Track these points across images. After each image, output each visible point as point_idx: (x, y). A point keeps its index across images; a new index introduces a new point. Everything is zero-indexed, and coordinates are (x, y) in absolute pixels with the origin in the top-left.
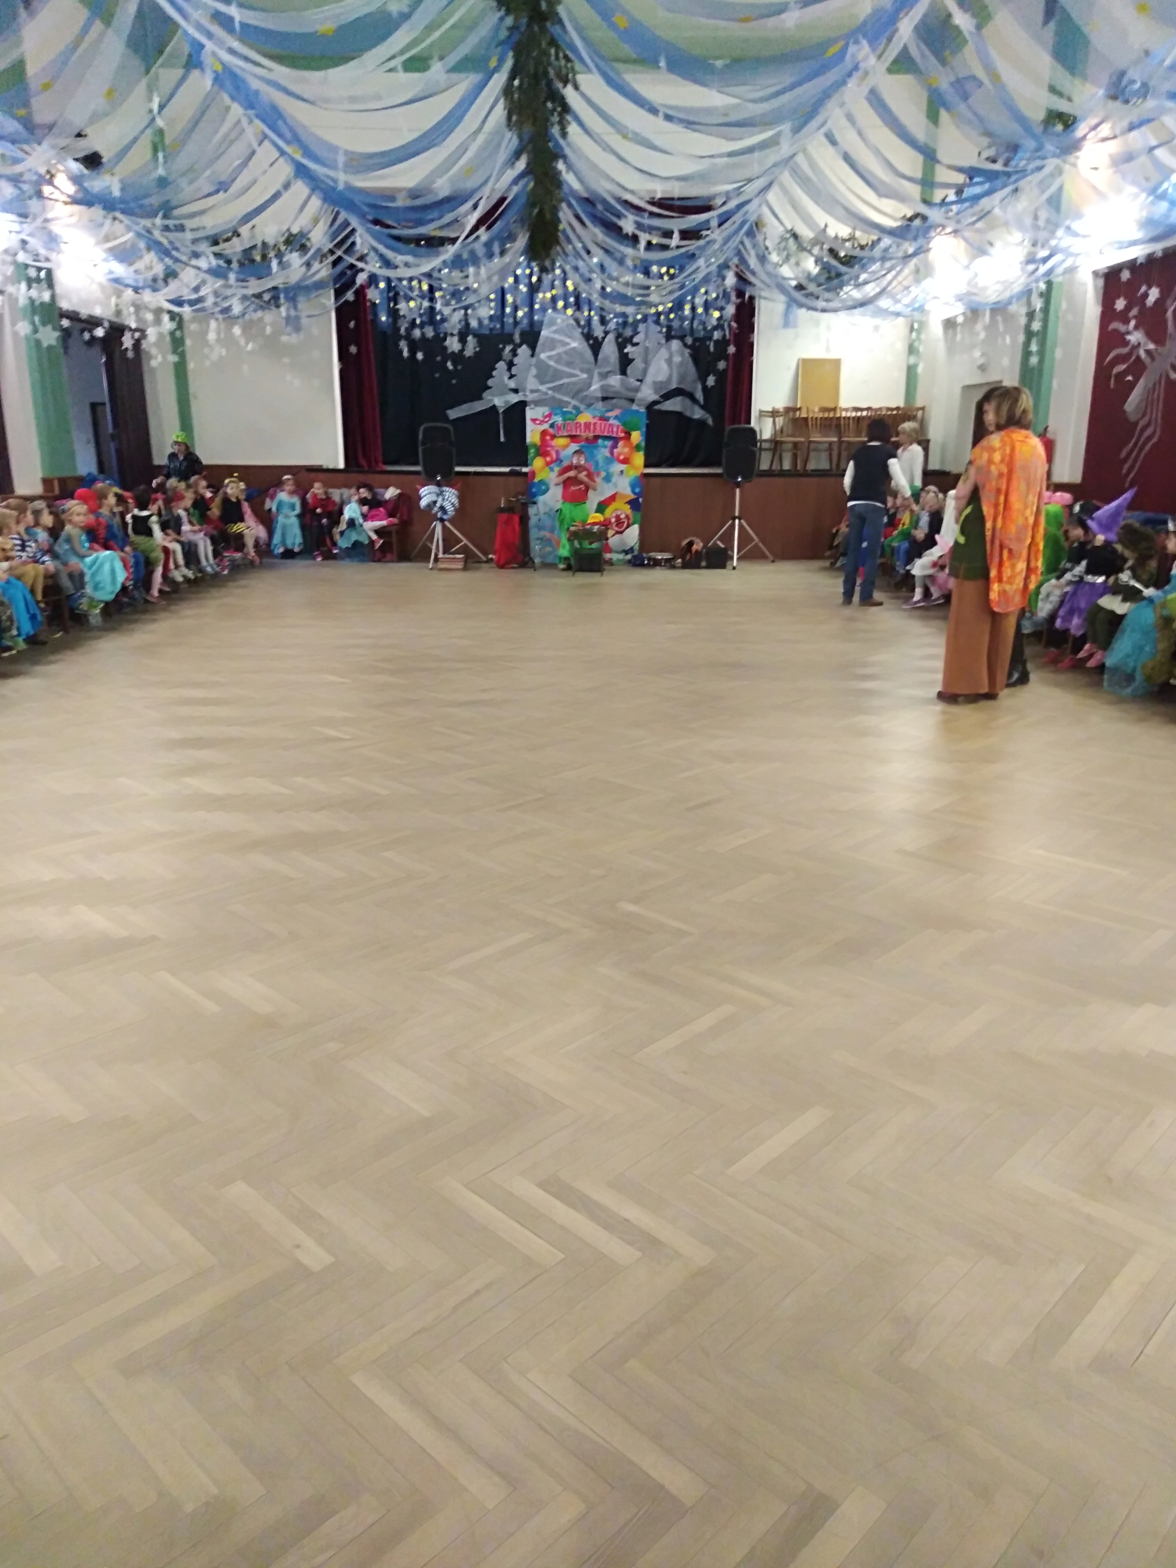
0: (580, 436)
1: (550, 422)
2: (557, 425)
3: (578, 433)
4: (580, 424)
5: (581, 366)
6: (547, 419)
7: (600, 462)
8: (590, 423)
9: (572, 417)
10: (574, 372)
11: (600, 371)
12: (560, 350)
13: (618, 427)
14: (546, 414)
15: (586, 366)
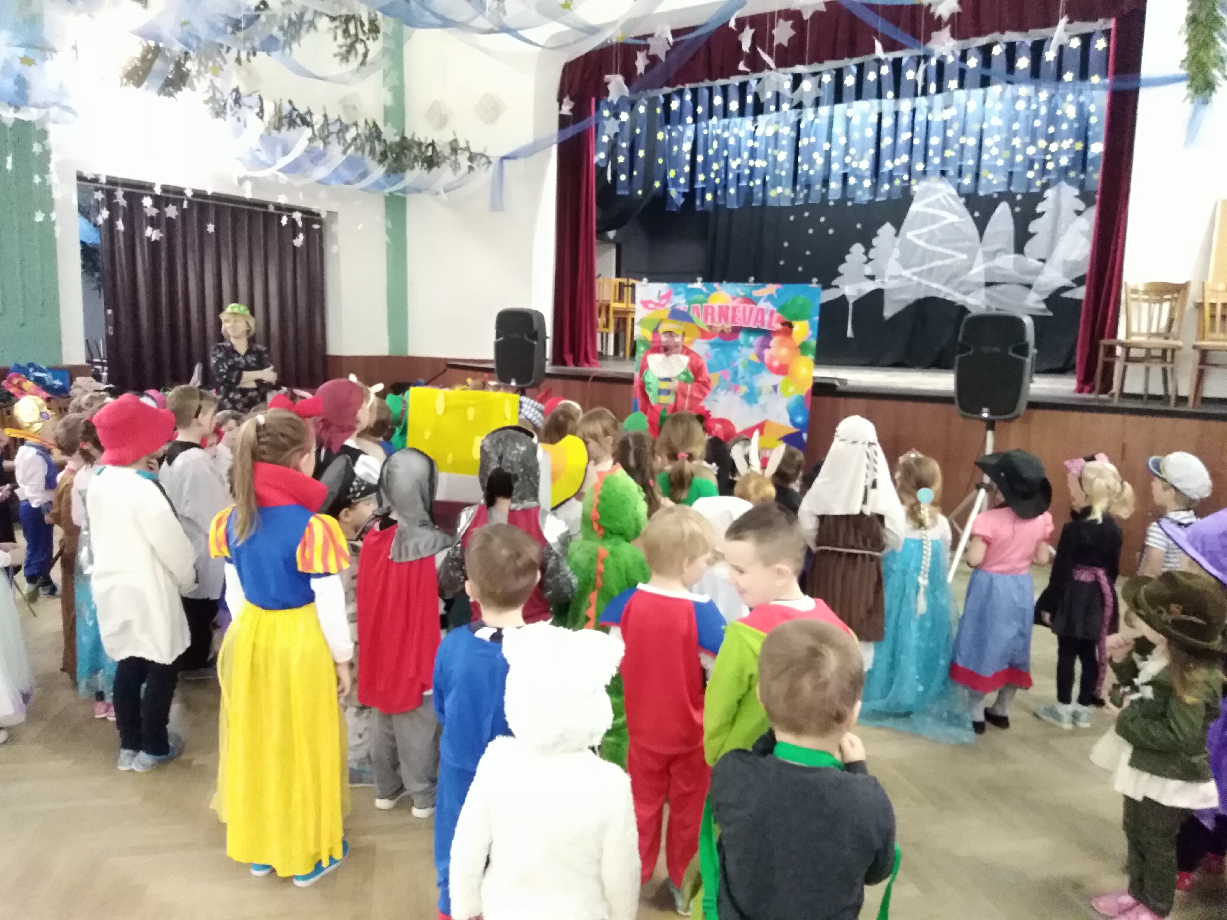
0: (712, 327)
3: (709, 323)
4: (713, 308)
5: (960, 245)
6: (664, 301)
7: (741, 369)
8: (727, 307)
9: (702, 297)
10: (950, 252)
11: (987, 249)
12: (934, 227)
13: (772, 314)
14: (662, 294)
15: (968, 244)
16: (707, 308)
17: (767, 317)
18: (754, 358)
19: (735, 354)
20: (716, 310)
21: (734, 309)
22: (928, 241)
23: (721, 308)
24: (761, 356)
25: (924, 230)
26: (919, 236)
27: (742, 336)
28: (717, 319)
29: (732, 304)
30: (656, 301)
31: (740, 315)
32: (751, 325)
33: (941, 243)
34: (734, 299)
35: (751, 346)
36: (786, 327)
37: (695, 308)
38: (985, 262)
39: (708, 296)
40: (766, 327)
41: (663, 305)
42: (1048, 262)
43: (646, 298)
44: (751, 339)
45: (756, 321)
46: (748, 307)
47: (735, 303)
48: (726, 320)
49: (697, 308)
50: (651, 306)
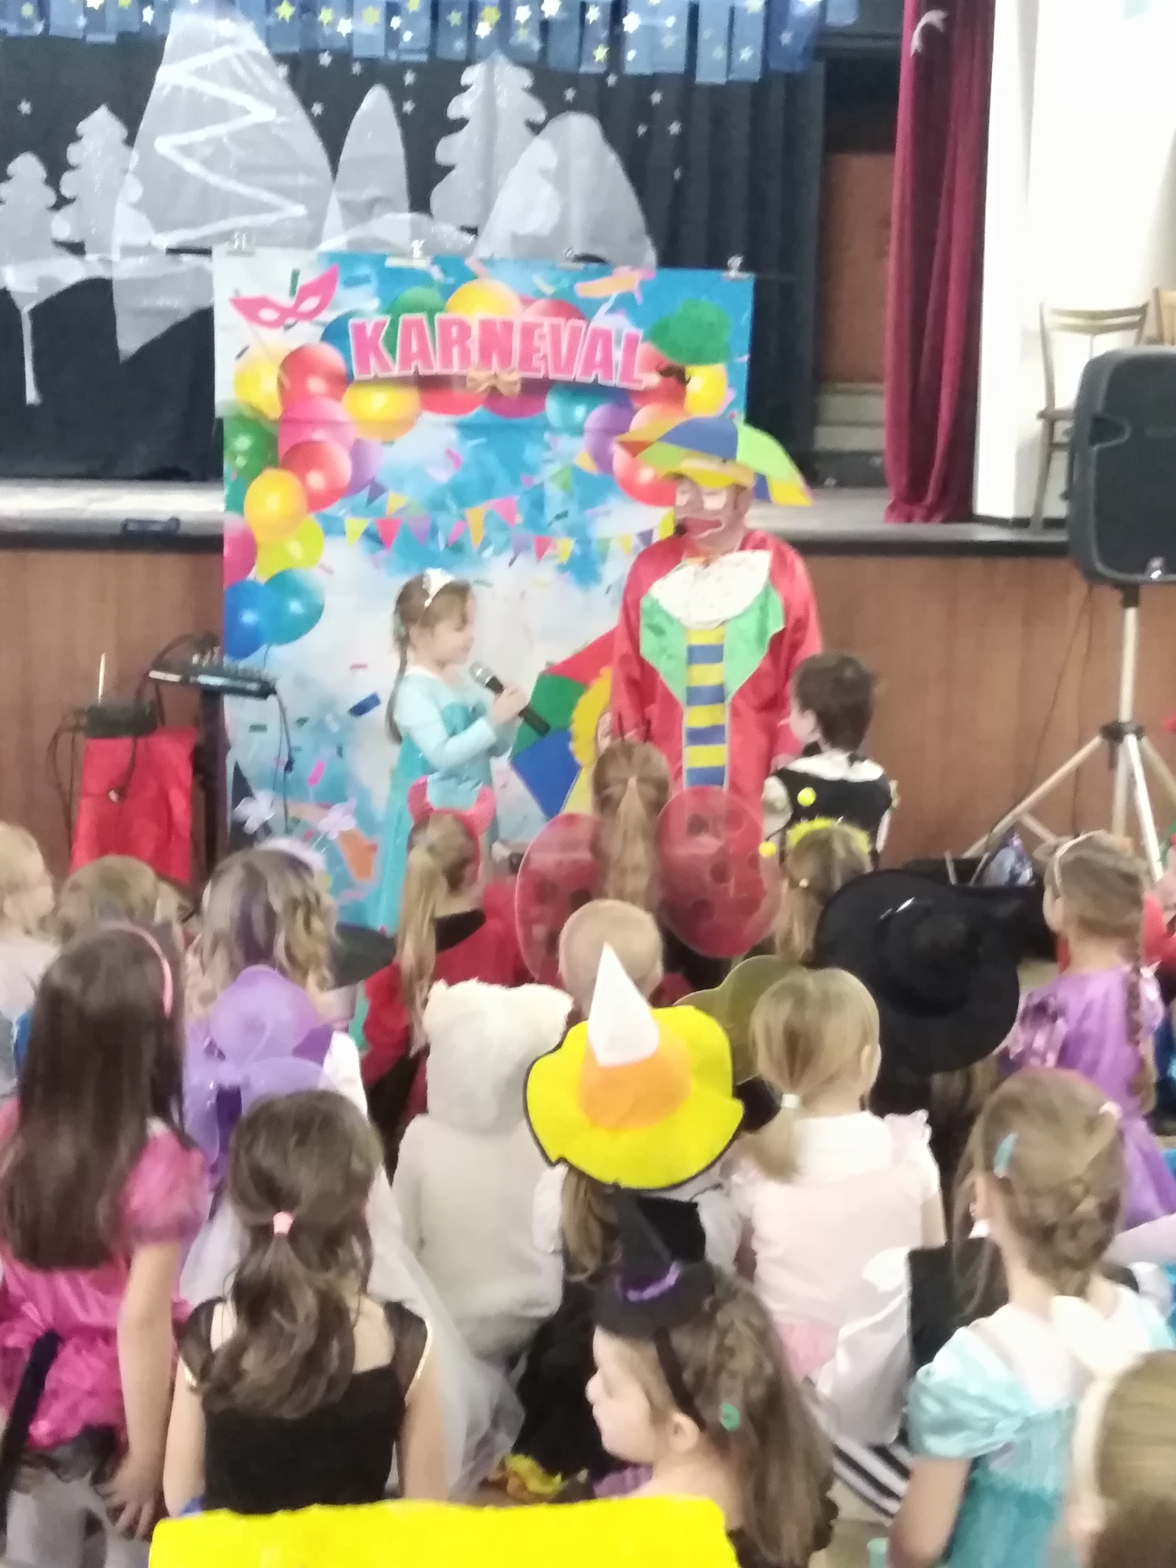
0: (463, 379)
1: (328, 316)
2: (360, 329)
3: (455, 369)
4: (465, 329)
5: (286, 180)
6: (311, 303)
7: (554, 493)
8: (508, 326)
9: (430, 296)
10: (266, 196)
11: (348, 195)
12: (220, 130)
13: (631, 344)
14: (302, 281)
15: (302, 180)
16: (446, 326)
17: (618, 355)
18: (585, 462)
19: (531, 453)
20: (475, 331)
21: (528, 331)
22: (208, 163)
23: (487, 326)
24: (603, 459)
25: (198, 136)
26: (187, 150)
27: (552, 406)
28: (475, 356)
29: (521, 316)
30: (287, 301)
31: (545, 346)
32: (577, 374)
33: (244, 172)
34: (526, 302)
35: (577, 430)
36: (672, 380)
37: (408, 325)
38: (347, 226)
39: (448, 291)
40: (615, 381)
41: (310, 315)
42: (484, 234)
43: (250, 292)
44: (580, 411)
45: (589, 365)
46: (567, 326)
47: (530, 315)
48: (505, 360)
49: (419, 325)
50: (268, 314)
